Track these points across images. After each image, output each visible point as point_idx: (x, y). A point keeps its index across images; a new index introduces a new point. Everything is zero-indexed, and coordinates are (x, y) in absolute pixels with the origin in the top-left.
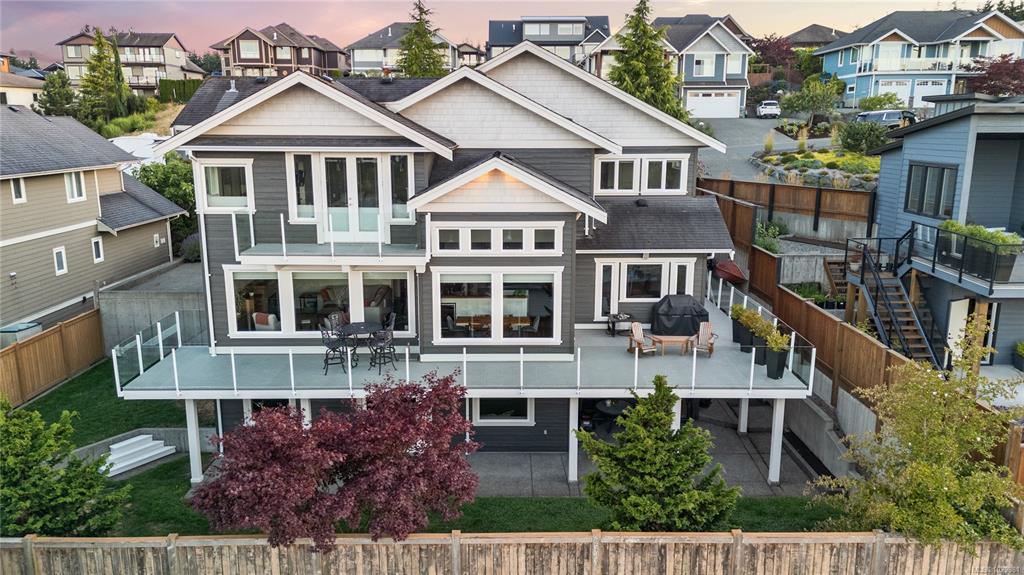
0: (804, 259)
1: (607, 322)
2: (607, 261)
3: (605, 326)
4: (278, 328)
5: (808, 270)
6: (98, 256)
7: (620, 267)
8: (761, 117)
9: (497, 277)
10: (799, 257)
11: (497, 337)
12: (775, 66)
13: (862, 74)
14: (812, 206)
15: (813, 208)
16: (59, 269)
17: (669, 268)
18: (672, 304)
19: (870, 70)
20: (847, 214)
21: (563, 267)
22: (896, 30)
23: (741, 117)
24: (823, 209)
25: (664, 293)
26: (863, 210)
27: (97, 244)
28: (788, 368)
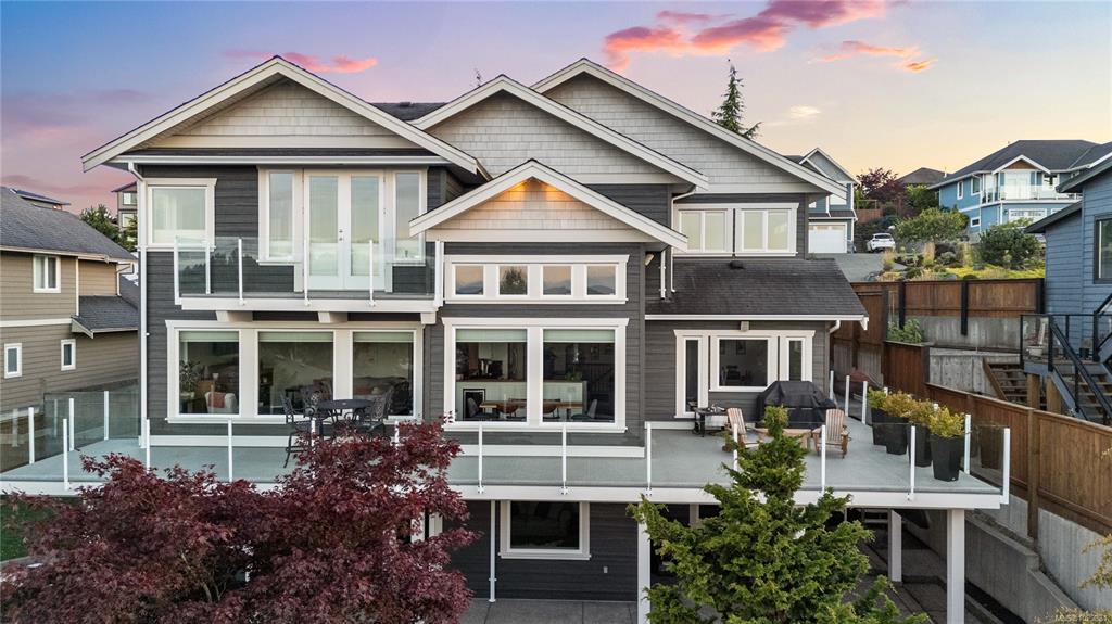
0: (956, 360)
1: (694, 419)
2: (692, 334)
3: (690, 426)
4: (236, 412)
5: (962, 375)
6: (68, 362)
7: (710, 344)
8: (873, 251)
9: (536, 335)
10: (950, 357)
11: (534, 421)
12: (884, 203)
13: (987, 204)
14: (957, 304)
15: (960, 306)
16: (9, 371)
17: (777, 345)
18: (784, 392)
19: (996, 199)
20: (1004, 310)
21: (628, 319)
22: (1022, 157)
23: (848, 252)
24: (971, 307)
25: (771, 379)
26: (1028, 303)
27: (68, 347)
28: (963, 470)
